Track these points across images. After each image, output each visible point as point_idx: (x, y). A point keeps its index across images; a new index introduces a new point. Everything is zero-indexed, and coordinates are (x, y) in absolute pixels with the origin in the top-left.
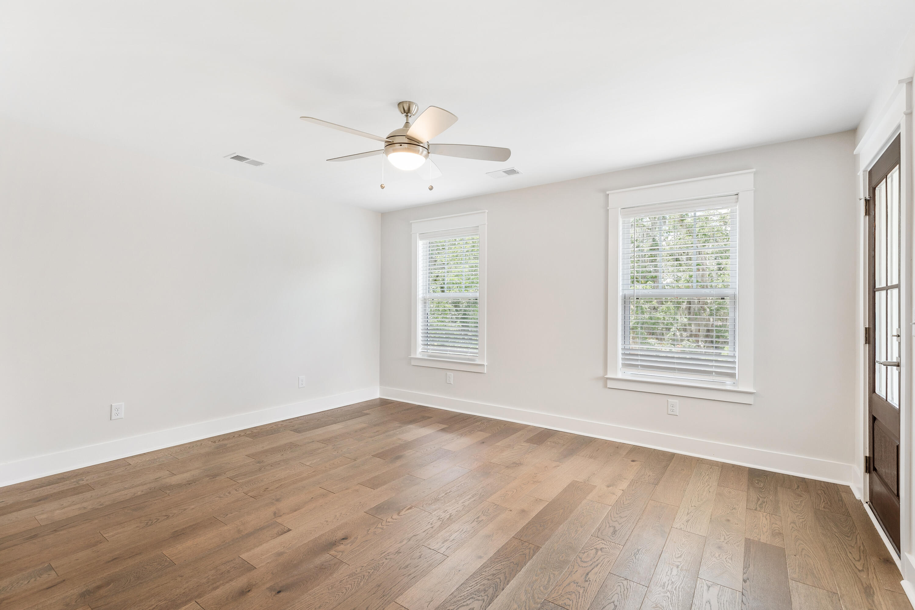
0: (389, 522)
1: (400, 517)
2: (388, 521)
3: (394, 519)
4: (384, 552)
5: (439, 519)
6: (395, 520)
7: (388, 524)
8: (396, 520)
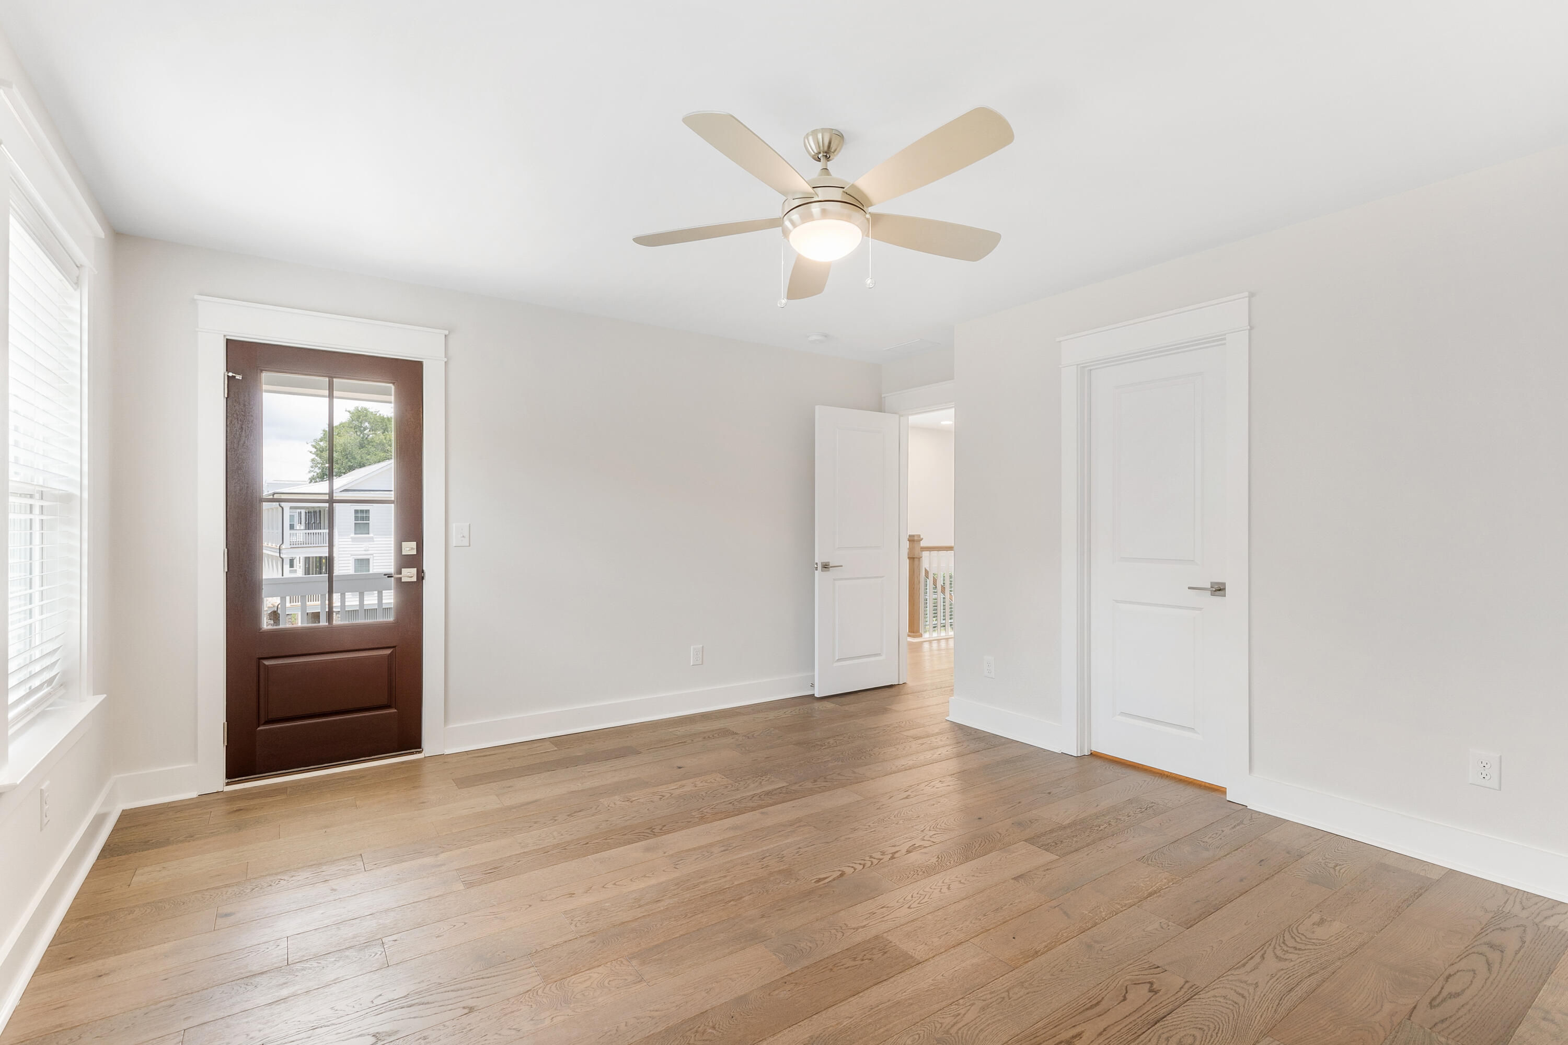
0: (860, 864)
1: (841, 869)
2: (862, 866)
3: (852, 867)
4: (871, 832)
5: (782, 858)
6: (851, 865)
7: (862, 862)
8: (848, 865)
